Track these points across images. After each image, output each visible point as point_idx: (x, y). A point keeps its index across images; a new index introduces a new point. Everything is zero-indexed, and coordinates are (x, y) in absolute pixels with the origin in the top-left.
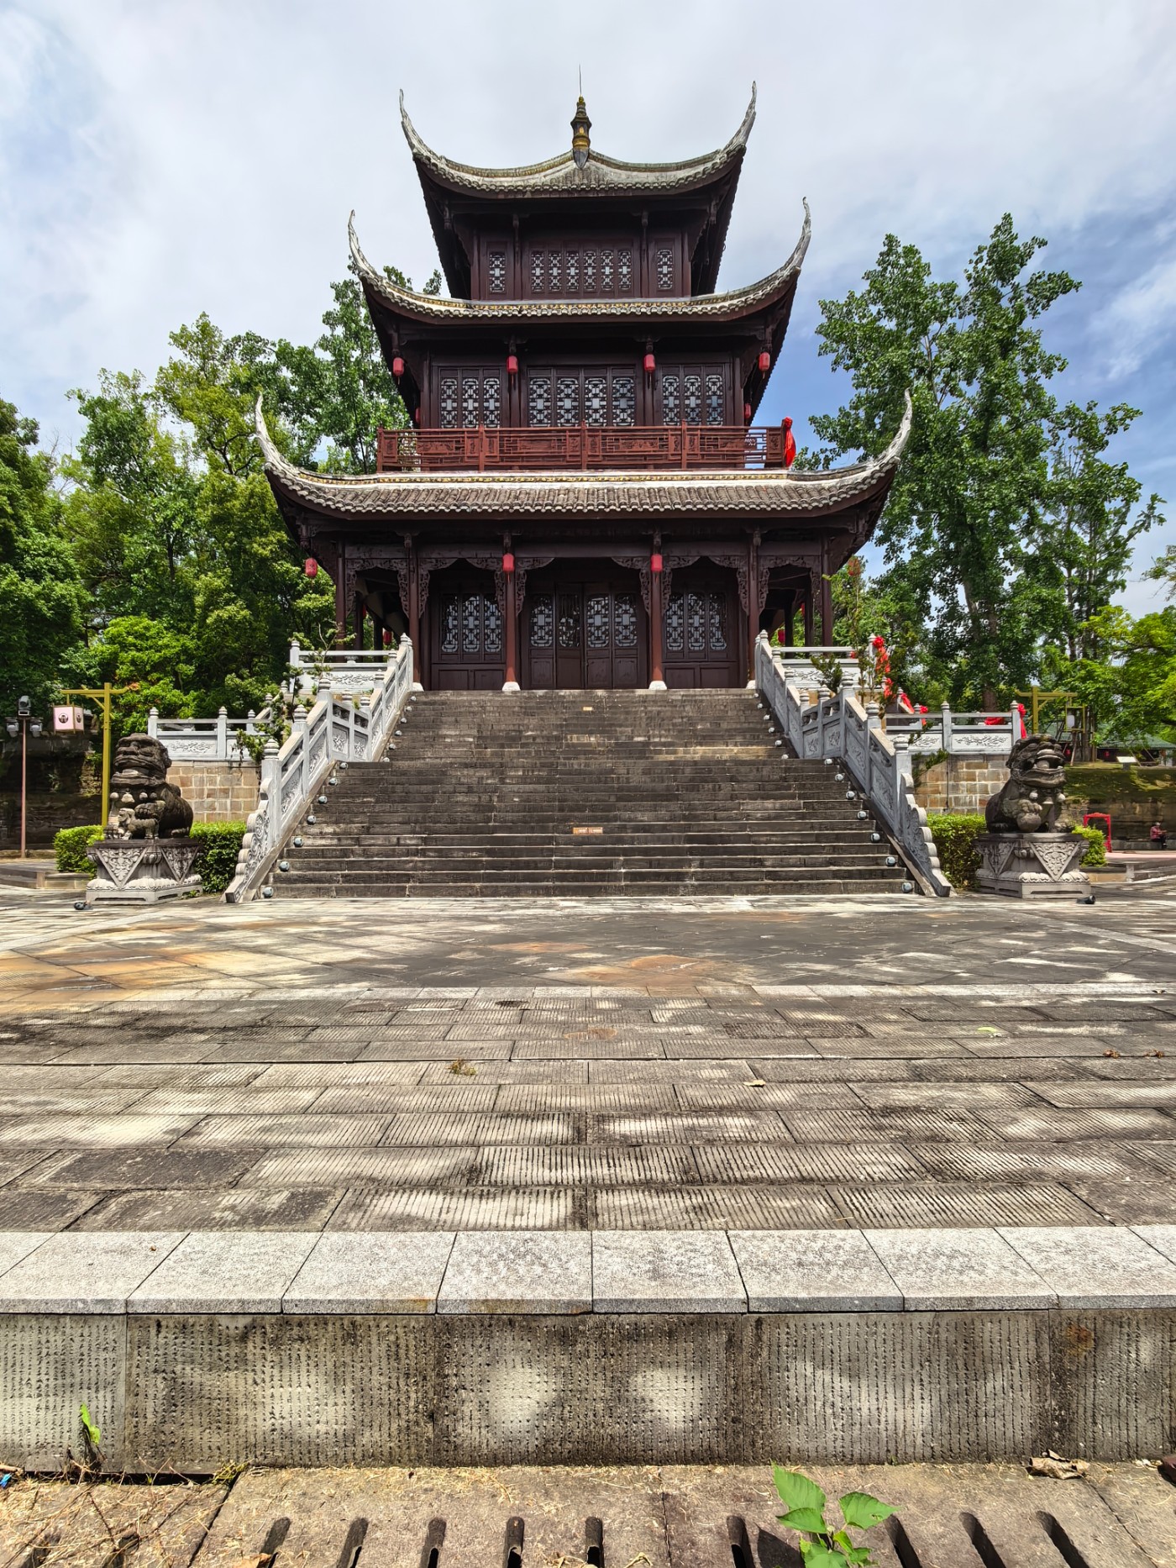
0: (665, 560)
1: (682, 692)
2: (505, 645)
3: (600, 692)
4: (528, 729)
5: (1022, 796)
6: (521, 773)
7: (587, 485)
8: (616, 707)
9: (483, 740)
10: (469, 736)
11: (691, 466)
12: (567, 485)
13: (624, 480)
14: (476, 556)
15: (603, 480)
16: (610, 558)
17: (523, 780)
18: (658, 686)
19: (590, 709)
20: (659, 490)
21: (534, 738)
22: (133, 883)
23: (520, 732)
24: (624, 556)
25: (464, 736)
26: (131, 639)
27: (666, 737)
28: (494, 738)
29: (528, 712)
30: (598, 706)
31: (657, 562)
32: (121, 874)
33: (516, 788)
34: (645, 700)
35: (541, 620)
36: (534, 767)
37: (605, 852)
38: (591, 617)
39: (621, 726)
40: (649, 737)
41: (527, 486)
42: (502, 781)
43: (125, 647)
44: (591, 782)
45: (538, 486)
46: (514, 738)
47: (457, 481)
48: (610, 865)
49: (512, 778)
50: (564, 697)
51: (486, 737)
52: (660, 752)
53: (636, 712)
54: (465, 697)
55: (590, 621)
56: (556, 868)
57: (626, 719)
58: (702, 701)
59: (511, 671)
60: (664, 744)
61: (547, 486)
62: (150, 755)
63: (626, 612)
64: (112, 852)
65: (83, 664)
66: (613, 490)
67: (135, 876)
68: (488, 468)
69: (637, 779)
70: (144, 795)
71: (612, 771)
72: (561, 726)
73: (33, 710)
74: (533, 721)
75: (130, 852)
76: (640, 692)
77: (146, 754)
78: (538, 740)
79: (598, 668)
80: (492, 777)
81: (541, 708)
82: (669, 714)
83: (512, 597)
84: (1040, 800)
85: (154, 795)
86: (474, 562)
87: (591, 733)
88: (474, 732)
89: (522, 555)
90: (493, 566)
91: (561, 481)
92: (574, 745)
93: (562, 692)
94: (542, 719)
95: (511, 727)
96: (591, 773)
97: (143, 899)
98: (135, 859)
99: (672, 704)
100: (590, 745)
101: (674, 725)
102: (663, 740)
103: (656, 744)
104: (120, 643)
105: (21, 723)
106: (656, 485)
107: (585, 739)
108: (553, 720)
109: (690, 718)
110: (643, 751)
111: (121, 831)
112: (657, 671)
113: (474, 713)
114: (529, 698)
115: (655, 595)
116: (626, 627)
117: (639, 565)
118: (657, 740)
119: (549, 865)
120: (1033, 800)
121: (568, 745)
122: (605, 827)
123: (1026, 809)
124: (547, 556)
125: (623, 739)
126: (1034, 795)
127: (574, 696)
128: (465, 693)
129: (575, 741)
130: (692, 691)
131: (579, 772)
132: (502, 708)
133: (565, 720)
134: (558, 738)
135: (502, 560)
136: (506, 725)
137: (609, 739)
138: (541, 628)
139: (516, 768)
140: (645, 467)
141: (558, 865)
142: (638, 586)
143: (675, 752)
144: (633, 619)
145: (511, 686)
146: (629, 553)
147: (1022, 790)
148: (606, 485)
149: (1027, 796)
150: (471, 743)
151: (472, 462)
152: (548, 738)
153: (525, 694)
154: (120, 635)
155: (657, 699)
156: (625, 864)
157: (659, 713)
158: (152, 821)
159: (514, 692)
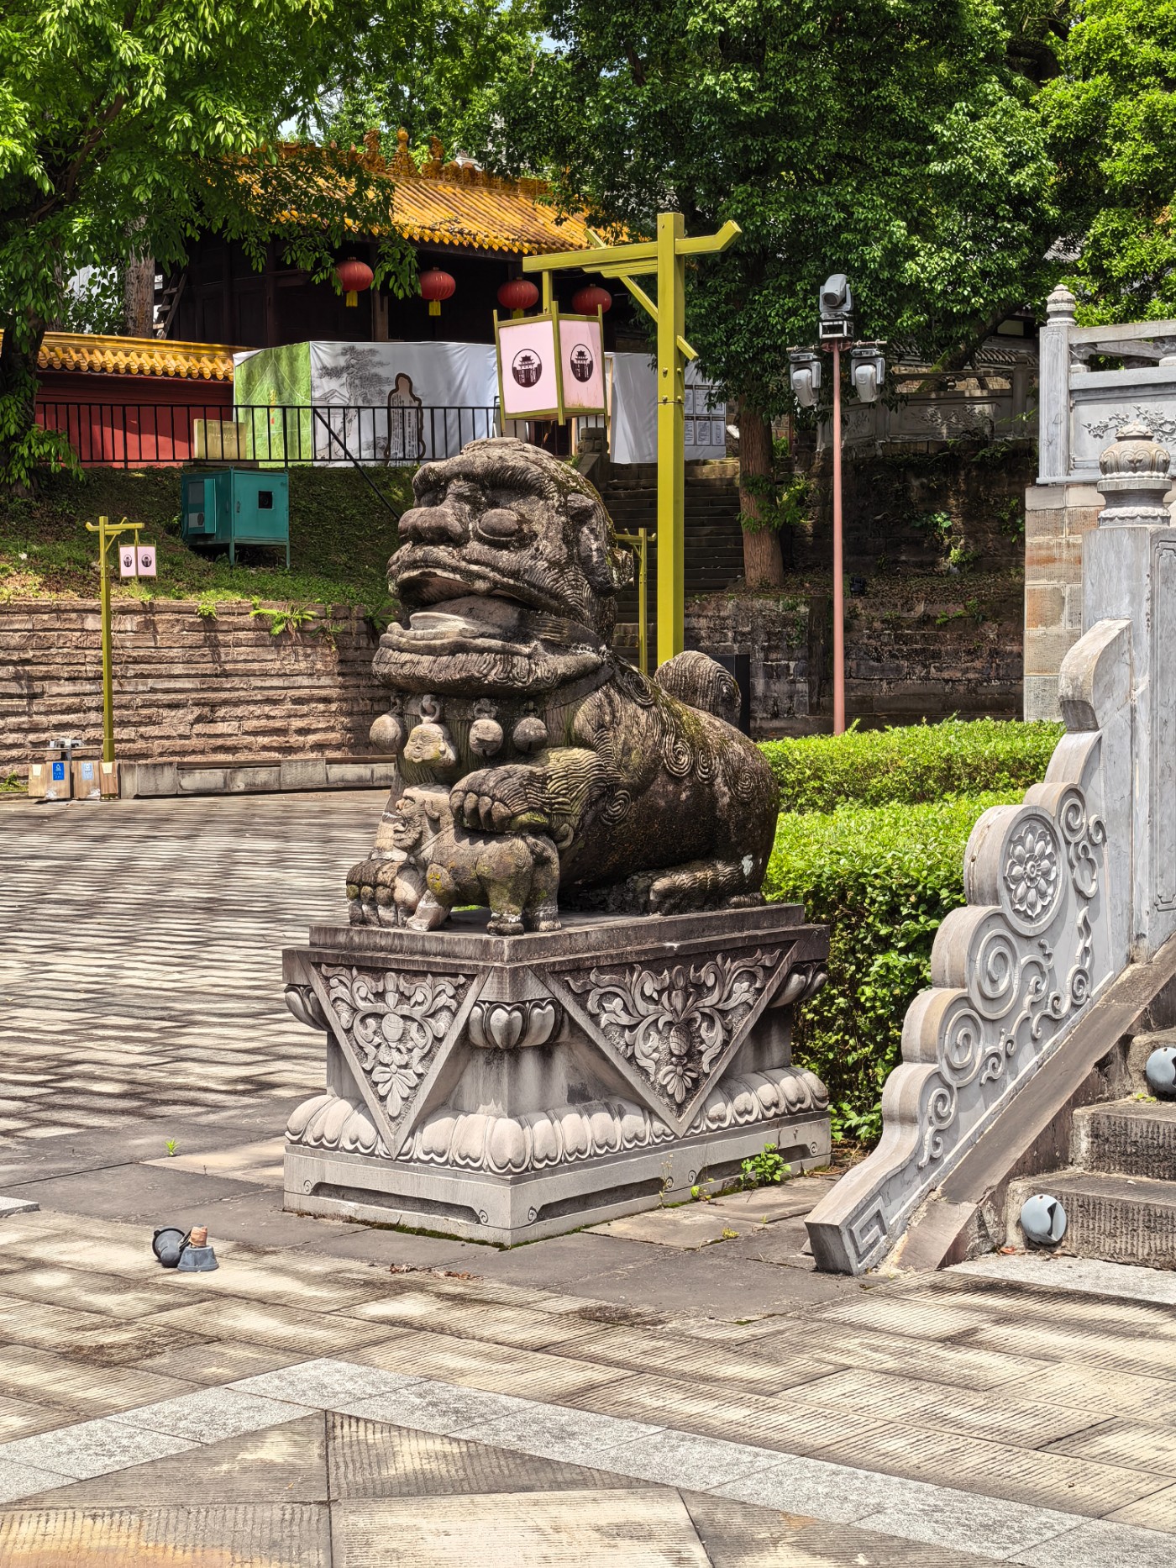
22: (438, 1131)
26: (1147, 50)
32: (397, 1089)
43: (1125, 78)
62: (520, 538)
64: (364, 986)
65: (996, 155)
67: (445, 1101)
70: (486, 727)
73: (859, 320)
75: (422, 991)
77: (498, 539)
85: (529, 726)
97: (468, 1212)
98: (441, 1024)
104: (1113, 67)
105: (826, 360)
111: (405, 890)
154: (1112, 40)
158: (519, 848)
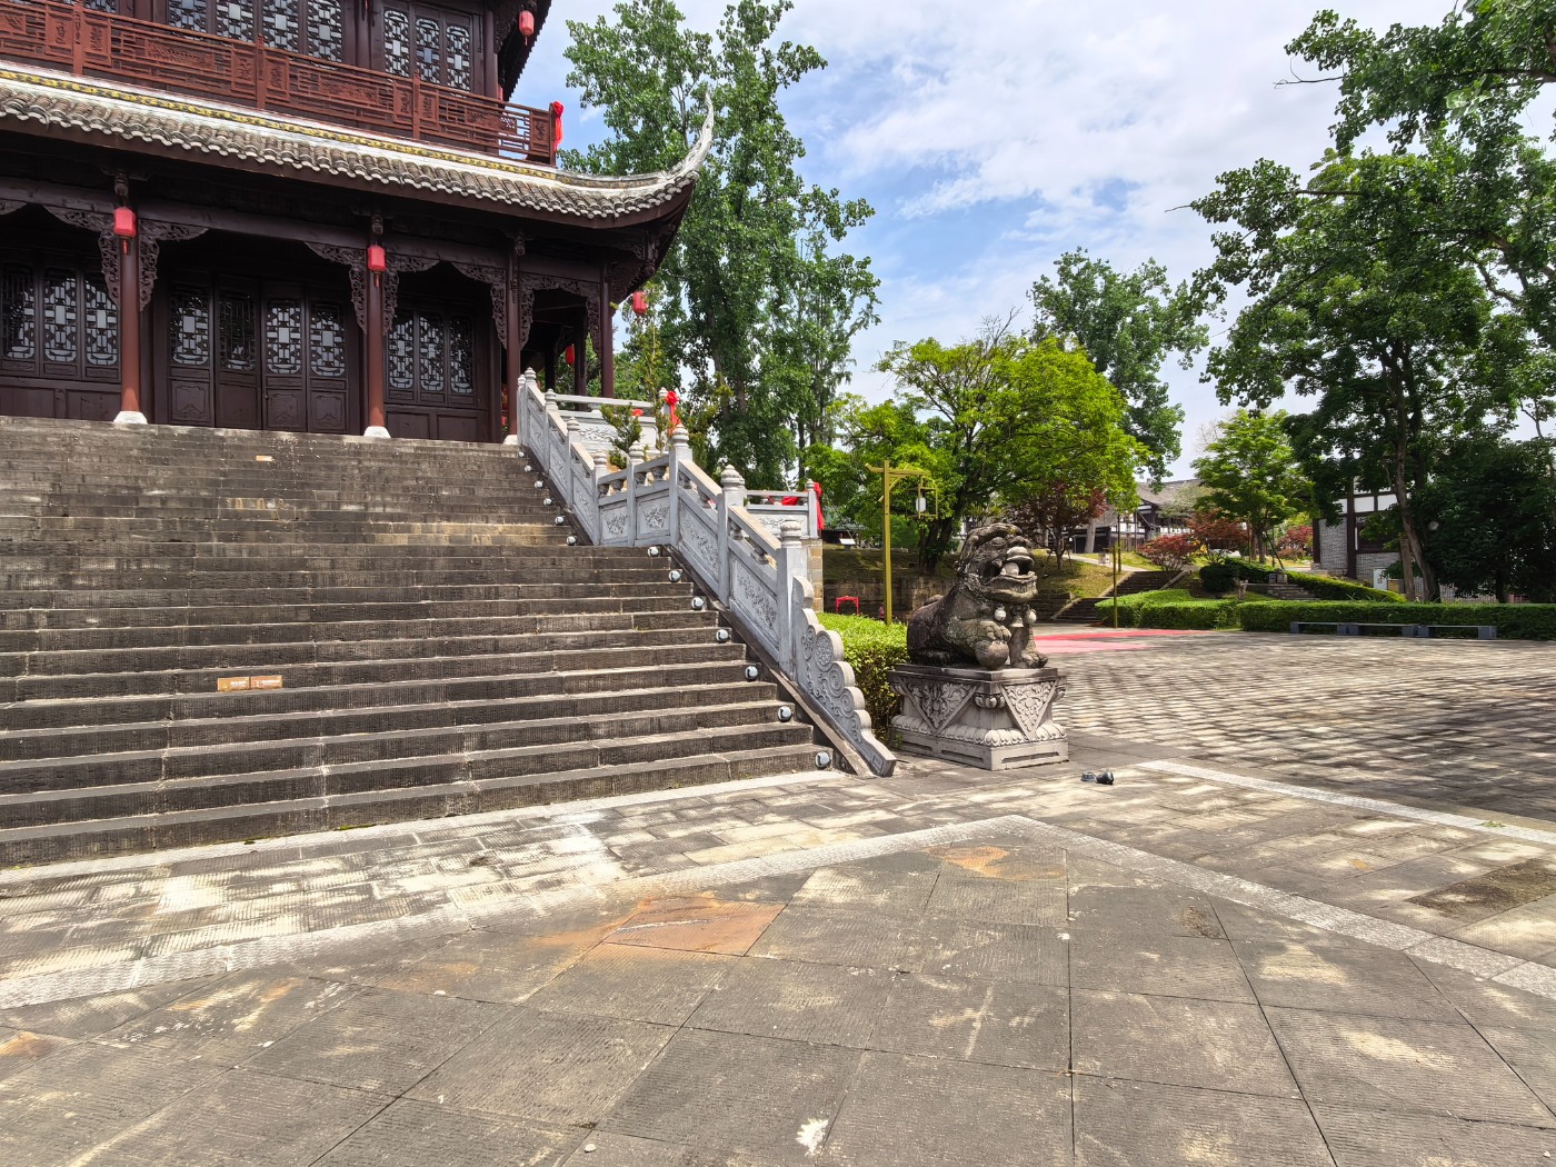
0: (389, 257)
1: (415, 443)
2: (121, 354)
3: (285, 436)
4: (154, 485)
5: (981, 614)
6: (112, 566)
7: (265, 132)
8: (312, 459)
9: (59, 501)
10: (31, 492)
11: (425, 137)
12: (232, 126)
13: (326, 137)
14: (66, 206)
15: (291, 130)
16: (302, 243)
17: (117, 580)
18: (376, 433)
19: (269, 459)
20: (380, 160)
21: (163, 500)
23: (139, 489)
24: (325, 243)
25: (23, 492)
27: (394, 506)
28: (85, 498)
29: (155, 457)
30: (281, 453)
31: (377, 257)
33: (95, 596)
34: (358, 452)
35: (189, 324)
36: (141, 555)
37: (285, 730)
38: (273, 329)
39: (319, 487)
40: (366, 505)
41: (161, 113)
42: (66, 581)
44: (261, 583)
45: (181, 117)
46: (125, 499)
47: (29, 81)
48: (295, 758)
49: (90, 574)
50: (222, 438)
51: (69, 497)
52: (385, 529)
53: (344, 469)
54: (34, 427)
55: (271, 335)
56: (171, 774)
57: (328, 477)
58: (445, 457)
59: (130, 395)
60: (391, 517)
61: (197, 120)
63: (328, 328)
66: (309, 147)
68: (86, 72)
69: (352, 579)
71: (302, 564)
72: (215, 483)
74: (164, 474)
76: (350, 439)
78: (172, 505)
79: (284, 403)
80: (46, 573)
81: (182, 453)
82: (396, 473)
83: (133, 279)
84: (1007, 622)
86: (61, 215)
87: (268, 497)
88: (46, 487)
89: (152, 216)
90: (98, 225)
91: (222, 117)
92: (237, 515)
93: (221, 432)
94: (181, 471)
95: (121, 481)
96: (261, 567)
99: (400, 458)
100: (266, 514)
101: (406, 489)
102: (388, 510)
103: (377, 517)
106: (375, 153)
107: (258, 505)
108: (202, 472)
109: (428, 480)
110: (355, 528)
112: (377, 412)
113: (51, 455)
114: (162, 436)
115: (373, 306)
116: (328, 349)
117: (348, 260)
118: (379, 510)
119: (153, 770)
120: (999, 622)
121: (227, 514)
122: (286, 673)
123: (991, 635)
124: (197, 225)
125: (323, 507)
126: (1001, 613)
127: (240, 439)
128: (36, 421)
129: (240, 507)
130: (429, 443)
131: (239, 565)
132: (106, 449)
133: (224, 474)
134: (209, 503)
135: (111, 216)
136: (112, 475)
137: (300, 505)
138: (189, 336)
139: (103, 556)
140: (358, 125)
141: (176, 768)
142: (347, 291)
143: (408, 530)
144: (339, 339)
145: (130, 418)
146: (334, 241)
147: (984, 606)
148: (298, 138)
149: (991, 615)
150: (34, 506)
151: (60, 57)
152: (190, 501)
153: (154, 429)
155: (374, 451)
156: (330, 754)
157: (381, 470)
159: (134, 427)
